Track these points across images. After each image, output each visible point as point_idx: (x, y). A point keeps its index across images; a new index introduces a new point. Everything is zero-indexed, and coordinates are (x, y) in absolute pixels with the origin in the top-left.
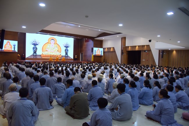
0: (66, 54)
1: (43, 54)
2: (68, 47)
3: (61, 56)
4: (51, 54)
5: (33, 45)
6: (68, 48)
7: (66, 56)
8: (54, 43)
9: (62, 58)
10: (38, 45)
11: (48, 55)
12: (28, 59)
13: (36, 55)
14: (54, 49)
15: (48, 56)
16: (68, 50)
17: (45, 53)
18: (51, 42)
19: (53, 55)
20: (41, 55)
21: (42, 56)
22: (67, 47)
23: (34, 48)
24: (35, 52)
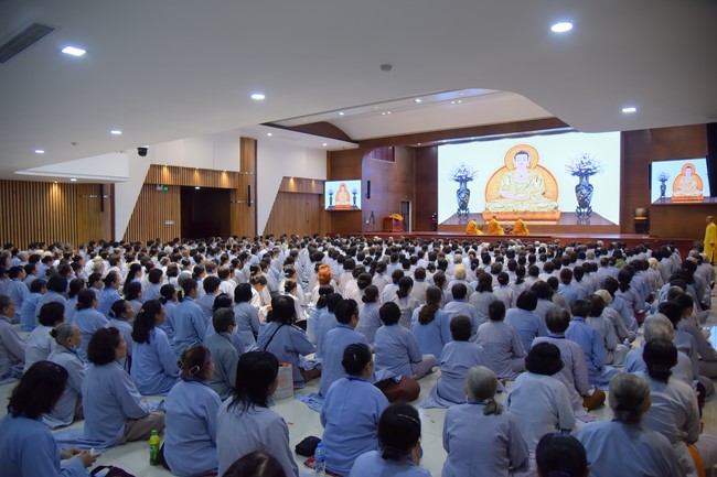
0: (584, 203)
1: (490, 210)
2: (592, 174)
3: (557, 216)
4: (516, 209)
5: (458, 183)
6: (590, 178)
7: (580, 214)
8: (527, 163)
9: (561, 223)
10: (470, 179)
11: (506, 213)
12: (445, 227)
13: (466, 215)
14: (530, 189)
15: (507, 217)
16: (590, 188)
17: (496, 207)
18: (517, 164)
19: (525, 213)
20: (481, 214)
21: (485, 217)
22: (584, 174)
23: (459, 193)
24: (463, 205)
